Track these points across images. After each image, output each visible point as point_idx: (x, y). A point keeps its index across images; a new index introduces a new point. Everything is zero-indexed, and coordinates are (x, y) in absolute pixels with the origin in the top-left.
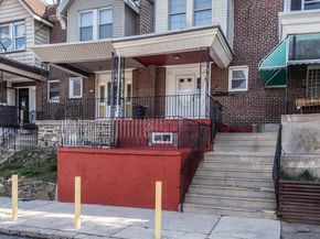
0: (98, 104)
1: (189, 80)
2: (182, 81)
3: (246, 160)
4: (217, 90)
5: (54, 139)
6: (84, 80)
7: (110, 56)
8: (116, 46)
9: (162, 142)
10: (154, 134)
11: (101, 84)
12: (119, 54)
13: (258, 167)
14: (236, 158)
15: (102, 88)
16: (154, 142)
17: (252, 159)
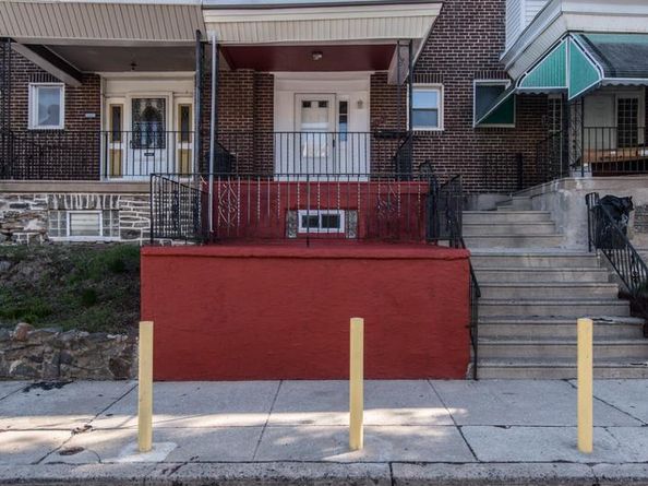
0: (108, 146)
1: (323, 104)
2: (306, 104)
3: (534, 263)
4: (385, 126)
5: (33, 225)
6: (69, 89)
7: (191, 39)
8: (209, 16)
9: (324, 230)
10: (302, 213)
11: (116, 101)
12: (212, 35)
13: (568, 277)
14: (512, 261)
15: (117, 111)
16: (302, 230)
17: (545, 263)
